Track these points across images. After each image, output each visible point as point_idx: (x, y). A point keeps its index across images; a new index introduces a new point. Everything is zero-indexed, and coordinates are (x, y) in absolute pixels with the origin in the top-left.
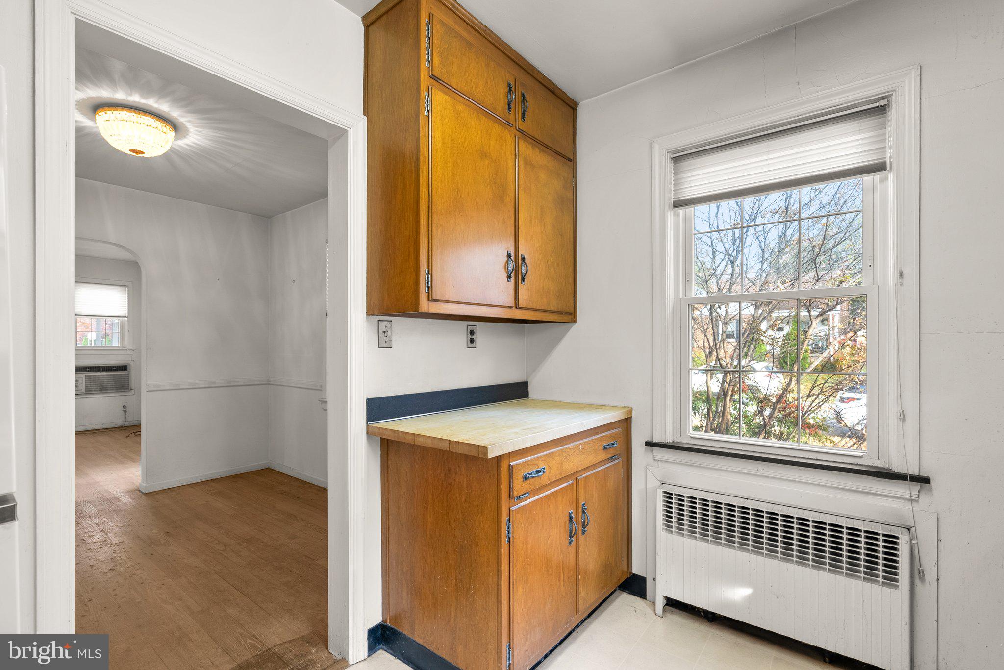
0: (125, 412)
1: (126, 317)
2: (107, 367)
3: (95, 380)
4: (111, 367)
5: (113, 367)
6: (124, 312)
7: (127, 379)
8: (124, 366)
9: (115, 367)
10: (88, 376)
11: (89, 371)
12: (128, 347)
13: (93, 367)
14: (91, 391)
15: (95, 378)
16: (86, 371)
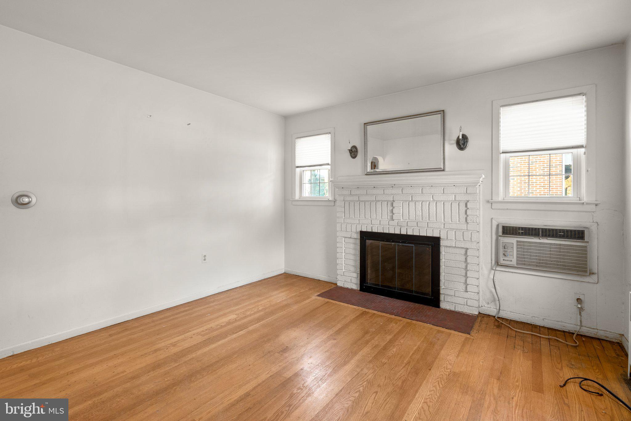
0: (581, 310)
1: (582, 147)
2: (549, 230)
3: (530, 249)
4: (556, 230)
5: (560, 231)
6: (581, 139)
7: (584, 253)
8: (579, 231)
9: (563, 231)
10: (520, 242)
11: (522, 234)
12: (585, 200)
13: (529, 229)
14: (525, 264)
15: (530, 246)
16: (519, 234)
